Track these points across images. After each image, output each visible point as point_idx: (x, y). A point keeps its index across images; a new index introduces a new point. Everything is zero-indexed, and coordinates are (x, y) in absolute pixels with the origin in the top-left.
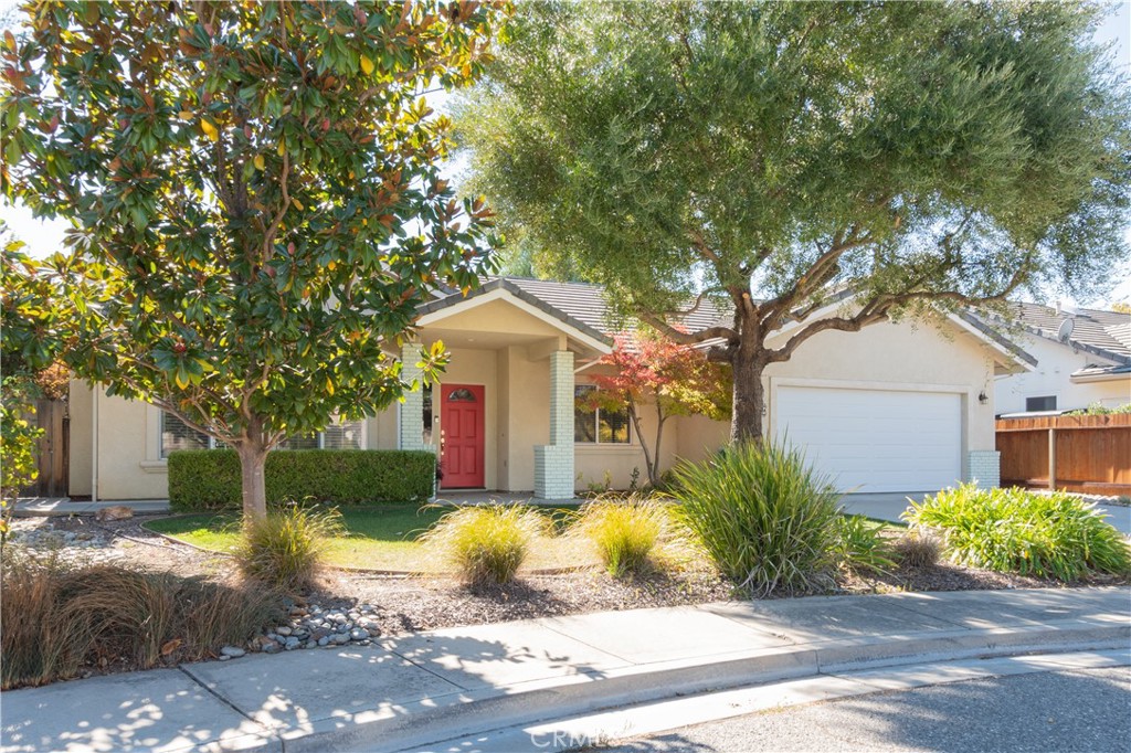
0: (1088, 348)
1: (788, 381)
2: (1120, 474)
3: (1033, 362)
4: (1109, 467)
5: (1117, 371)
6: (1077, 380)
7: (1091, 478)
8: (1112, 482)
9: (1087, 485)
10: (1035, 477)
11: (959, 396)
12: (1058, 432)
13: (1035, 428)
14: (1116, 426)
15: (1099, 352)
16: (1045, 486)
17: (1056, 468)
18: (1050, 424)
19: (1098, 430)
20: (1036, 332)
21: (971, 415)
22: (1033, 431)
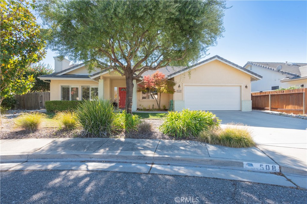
0: (285, 73)
1: (187, 84)
2: (287, 107)
3: (261, 77)
4: (284, 105)
5: (293, 78)
6: (283, 82)
7: (280, 107)
8: (285, 109)
9: (278, 109)
10: (266, 107)
11: (240, 87)
12: (272, 95)
13: (266, 94)
14: (286, 93)
15: (288, 74)
16: (268, 110)
17: (271, 105)
18: (270, 93)
19: (281, 94)
20: (272, 70)
21: (243, 91)
22: (266, 95)
